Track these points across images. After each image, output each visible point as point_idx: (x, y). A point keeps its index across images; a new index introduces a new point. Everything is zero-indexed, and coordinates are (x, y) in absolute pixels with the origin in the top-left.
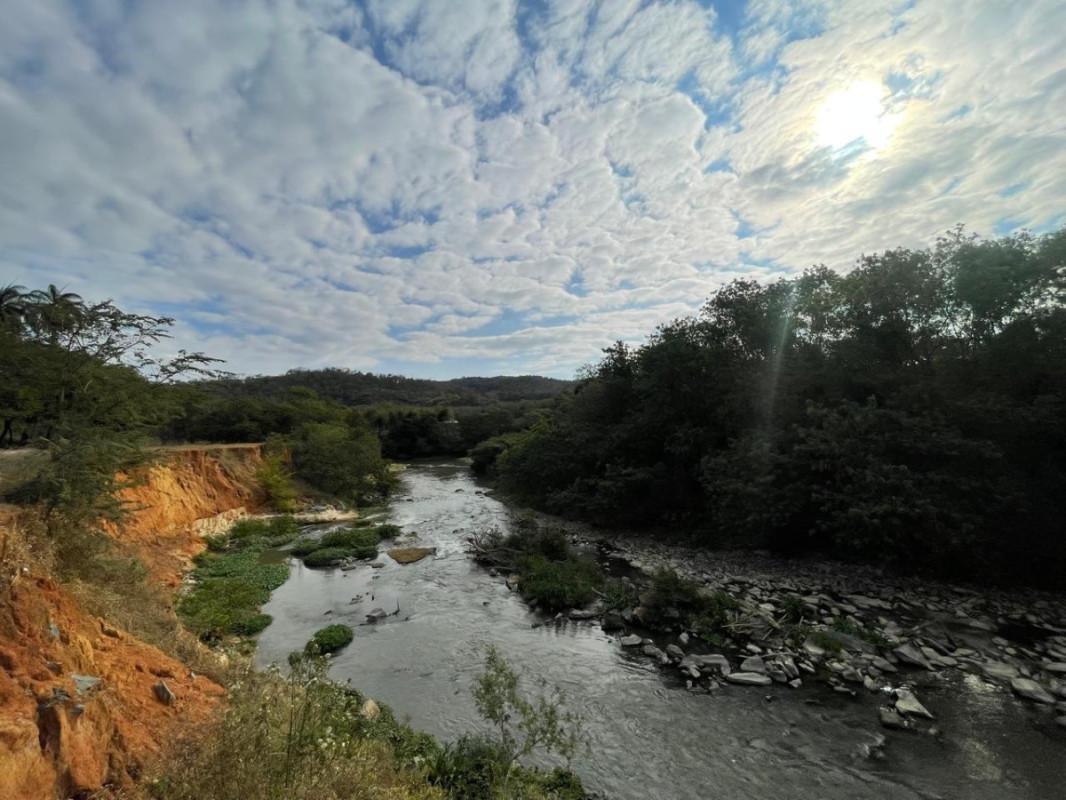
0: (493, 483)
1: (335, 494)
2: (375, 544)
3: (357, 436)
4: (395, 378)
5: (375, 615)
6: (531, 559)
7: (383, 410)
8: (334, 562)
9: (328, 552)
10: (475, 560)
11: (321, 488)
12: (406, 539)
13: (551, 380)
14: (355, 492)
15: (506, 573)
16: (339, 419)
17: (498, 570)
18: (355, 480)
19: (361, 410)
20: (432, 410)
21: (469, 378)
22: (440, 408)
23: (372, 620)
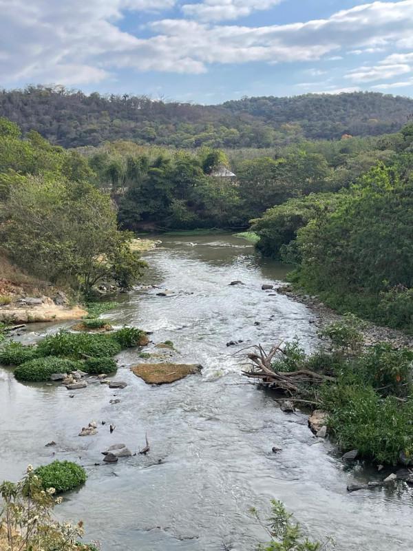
0: (292, 274)
1: (53, 280)
2: (112, 354)
3: (80, 193)
4: (135, 101)
5: (114, 452)
6: (349, 391)
7: (119, 154)
8: (55, 376)
9: (48, 363)
10: (260, 387)
11: (32, 272)
12: (156, 351)
13: (398, 99)
14: (81, 280)
15: (309, 409)
16: (52, 169)
17: (296, 404)
18: (79, 261)
19: (86, 153)
20: (194, 155)
21: (254, 100)
22: (207, 150)
23: (111, 459)
